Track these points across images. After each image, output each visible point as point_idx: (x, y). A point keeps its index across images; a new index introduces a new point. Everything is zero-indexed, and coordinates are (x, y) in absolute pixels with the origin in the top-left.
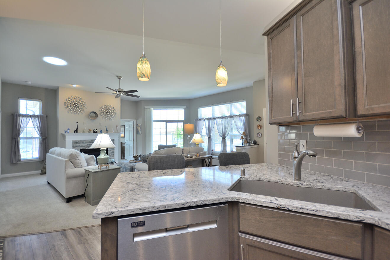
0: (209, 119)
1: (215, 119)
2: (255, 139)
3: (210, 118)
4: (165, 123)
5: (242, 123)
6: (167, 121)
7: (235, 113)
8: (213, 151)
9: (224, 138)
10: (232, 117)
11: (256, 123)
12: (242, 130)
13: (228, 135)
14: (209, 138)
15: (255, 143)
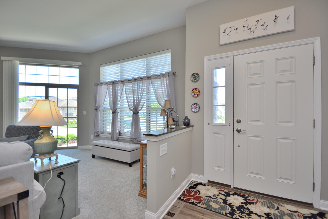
0: (114, 83)
1: (123, 82)
2: (186, 115)
3: (115, 81)
4: (44, 88)
5: (165, 88)
6: (48, 86)
7: (154, 72)
8: (120, 133)
9: (136, 113)
10: (149, 78)
11: (190, 85)
12: (164, 98)
13: (142, 108)
14: (114, 112)
15: (187, 124)
